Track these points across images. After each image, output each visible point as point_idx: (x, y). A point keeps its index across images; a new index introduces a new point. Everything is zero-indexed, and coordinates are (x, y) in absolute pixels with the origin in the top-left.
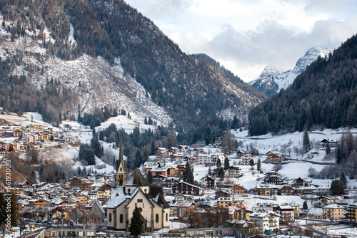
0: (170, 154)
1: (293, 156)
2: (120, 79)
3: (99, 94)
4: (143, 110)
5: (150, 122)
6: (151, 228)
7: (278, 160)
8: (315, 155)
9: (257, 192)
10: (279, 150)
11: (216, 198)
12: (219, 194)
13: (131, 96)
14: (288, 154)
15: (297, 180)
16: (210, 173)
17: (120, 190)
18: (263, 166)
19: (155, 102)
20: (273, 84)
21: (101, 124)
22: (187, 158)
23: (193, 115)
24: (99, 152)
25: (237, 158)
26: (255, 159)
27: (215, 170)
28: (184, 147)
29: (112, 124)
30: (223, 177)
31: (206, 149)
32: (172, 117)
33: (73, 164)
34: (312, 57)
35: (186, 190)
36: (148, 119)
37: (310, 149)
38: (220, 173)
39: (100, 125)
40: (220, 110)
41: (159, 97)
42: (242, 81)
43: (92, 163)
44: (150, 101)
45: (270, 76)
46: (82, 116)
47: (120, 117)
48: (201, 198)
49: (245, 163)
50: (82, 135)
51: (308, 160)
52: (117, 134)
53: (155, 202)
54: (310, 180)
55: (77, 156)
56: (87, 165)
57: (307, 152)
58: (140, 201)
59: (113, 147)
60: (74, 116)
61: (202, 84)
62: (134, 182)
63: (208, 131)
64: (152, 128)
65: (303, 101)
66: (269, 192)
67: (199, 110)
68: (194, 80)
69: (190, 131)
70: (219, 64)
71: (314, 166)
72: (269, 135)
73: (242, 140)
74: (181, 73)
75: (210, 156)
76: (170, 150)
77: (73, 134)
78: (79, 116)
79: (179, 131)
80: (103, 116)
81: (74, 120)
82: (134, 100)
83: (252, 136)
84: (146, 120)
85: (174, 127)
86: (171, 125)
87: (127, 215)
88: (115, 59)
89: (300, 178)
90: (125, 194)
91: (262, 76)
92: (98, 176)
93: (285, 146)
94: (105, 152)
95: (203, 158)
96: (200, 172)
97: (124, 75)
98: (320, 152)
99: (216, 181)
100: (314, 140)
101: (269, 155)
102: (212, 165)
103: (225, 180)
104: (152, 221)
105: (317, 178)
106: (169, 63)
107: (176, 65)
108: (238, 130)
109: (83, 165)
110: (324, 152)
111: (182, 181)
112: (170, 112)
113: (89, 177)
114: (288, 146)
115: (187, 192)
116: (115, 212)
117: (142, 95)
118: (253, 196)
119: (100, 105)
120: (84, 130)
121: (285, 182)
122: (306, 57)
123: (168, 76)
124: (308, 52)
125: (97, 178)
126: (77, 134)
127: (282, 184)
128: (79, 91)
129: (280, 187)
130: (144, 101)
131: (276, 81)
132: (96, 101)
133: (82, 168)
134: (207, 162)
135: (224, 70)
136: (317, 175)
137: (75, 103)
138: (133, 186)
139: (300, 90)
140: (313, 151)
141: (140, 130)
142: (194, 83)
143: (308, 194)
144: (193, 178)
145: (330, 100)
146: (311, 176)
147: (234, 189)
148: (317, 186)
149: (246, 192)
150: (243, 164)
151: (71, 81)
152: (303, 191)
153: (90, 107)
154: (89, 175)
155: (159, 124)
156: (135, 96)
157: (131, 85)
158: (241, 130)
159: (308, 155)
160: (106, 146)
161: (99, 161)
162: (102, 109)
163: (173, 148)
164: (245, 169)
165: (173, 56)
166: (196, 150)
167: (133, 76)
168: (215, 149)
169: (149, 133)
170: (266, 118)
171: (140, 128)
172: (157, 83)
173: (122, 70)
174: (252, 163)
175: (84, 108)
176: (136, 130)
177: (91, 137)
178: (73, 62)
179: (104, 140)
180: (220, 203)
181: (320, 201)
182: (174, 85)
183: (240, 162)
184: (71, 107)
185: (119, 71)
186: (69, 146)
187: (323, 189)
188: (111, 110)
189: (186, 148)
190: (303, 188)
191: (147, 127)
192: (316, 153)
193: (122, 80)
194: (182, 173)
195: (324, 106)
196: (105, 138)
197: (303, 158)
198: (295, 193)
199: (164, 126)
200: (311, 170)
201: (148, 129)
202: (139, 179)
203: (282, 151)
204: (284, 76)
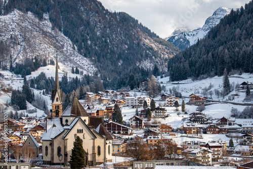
0: (97, 98)
1: (215, 98)
2: (48, 32)
3: (30, 46)
4: (70, 60)
5: (77, 72)
6: (92, 162)
7: (201, 101)
8: (236, 97)
9: (184, 131)
10: (200, 92)
11: (145, 136)
12: (148, 133)
13: (59, 48)
14: (209, 96)
15: (221, 119)
16: (137, 114)
17: (57, 121)
18: (187, 107)
19: (81, 54)
20: (185, 40)
21: (32, 73)
22: (114, 101)
23: (116, 65)
24: (30, 98)
25: (161, 101)
26: (180, 101)
27: (142, 111)
28: (111, 91)
29: (42, 73)
30: (150, 117)
31: (131, 93)
32: (97, 67)
33: (6, 109)
34: (219, 16)
35: (115, 130)
36: (75, 69)
37: (230, 92)
38: (147, 113)
39: (30, 74)
40: (140, 62)
41: (84, 49)
42: (158, 37)
43: (24, 107)
44: (76, 53)
45: (182, 33)
46: (14, 66)
47: (49, 67)
48: (130, 137)
49: (170, 104)
50: (14, 83)
51: (229, 101)
52: (47, 82)
53: (96, 133)
54: (233, 119)
55: (9, 102)
56: (19, 110)
57: (227, 94)
58: (80, 131)
59: (44, 94)
60: (6, 66)
61: (123, 38)
62: (73, 112)
63: (132, 78)
64: (79, 77)
65: (221, 48)
66: (195, 130)
67: (121, 62)
68: (116, 34)
69: (114, 80)
70: (137, 21)
71: (235, 107)
72: (189, 80)
73: (165, 85)
74: (105, 27)
75: (136, 98)
76: (98, 94)
77: (6, 82)
78: (11, 66)
79: (104, 80)
80: (33, 66)
81: (6, 70)
82: (62, 52)
83: (173, 81)
84: (73, 69)
85: (99, 76)
86: (96, 74)
87: (65, 147)
88: (44, 15)
89: (224, 118)
90: (63, 125)
91: (175, 33)
92: (30, 119)
93: (206, 90)
94: (35, 98)
95: (130, 100)
96: (128, 114)
97: (53, 29)
98: (241, 94)
99: (143, 121)
100: (233, 83)
101: (192, 97)
102: (139, 106)
103: (152, 120)
104: (94, 154)
105: (239, 118)
106: (93, 19)
107: (100, 20)
108: (159, 77)
109: (15, 109)
110: (244, 94)
111: (111, 121)
112: (95, 63)
113: (21, 120)
114: (209, 89)
115: (116, 132)
116: (52, 144)
117: (69, 48)
118: (180, 135)
119: (31, 56)
120: (15, 78)
121: (209, 121)
122: (214, 16)
123: (92, 31)
124: (216, 12)
125: (28, 121)
126: (9, 82)
127: (207, 124)
128: (10, 43)
129: (205, 126)
130: (71, 53)
131: (187, 37)
132: (26, 53)
133: (14, 112)
134: (134, 104)
135: (142, 26)
136: (239, 115)
137: (7, 54)
138: (71, 116)
139: (217, 39)
140: (234, 92)
141: (68, 79)
142: (116, 37)
143: (233, 132)
144: (122, 118)
145: (247, 46)
146: (233, 116)
147: (162, 128)
148: (240, 125)
149: (173, 131)
150: (167, 106)
151: (3, 34)
152: (228, 129)
153: (21, 58)
154: (21, 118)
155: (85, 73)
156: (63, 48)
157: (59, 38)
158: (162, 77)
159: (229, 97)
160: (36, 92)
161: (30, 106)
162: (33, 59)
163: (100, 92)
164: (170, 110)
165: (97, 12)
166: (122, 94)
167: (60, 30)
168: (140, 93)
169: (76, 81)
170: (187, 65)
171: (68, 76)
172: (83, 36)
173: (50, 24)
174: (176, 104)
175: (15, 59)
176: (65, 78)
177: (22, 85)
178: (5, 16)
179: (34, 88)
180: (149, 141)
181: (245, 138)
182: (98, 38)
183: (165, 104)
184: (3, 58)
185: (47, 25)
186: (2, 92)
187: (247, 128)
188: (41, 60)
189: (113, 92)
190: (227, 127)
191: (74, 76)
192: (236, 95)
193: (51, 33)
194: (110, 114)
195: (242, 52)
196: (36, 86)
197: (224, 100)
198: (220, 131)
199: (90, 75)
200: (233, 110)
201: (75, 77)
202: (78, 108)
203: (204, 94)
204: (195, 33)
